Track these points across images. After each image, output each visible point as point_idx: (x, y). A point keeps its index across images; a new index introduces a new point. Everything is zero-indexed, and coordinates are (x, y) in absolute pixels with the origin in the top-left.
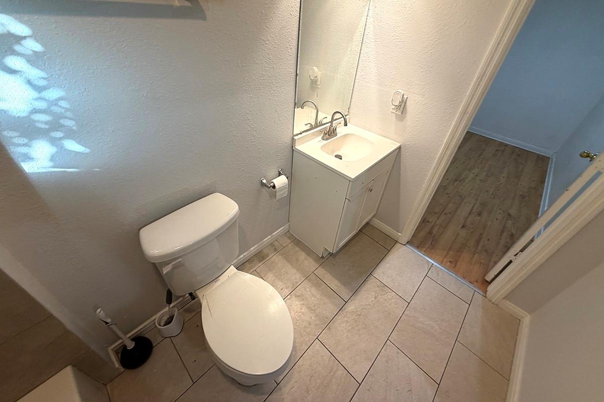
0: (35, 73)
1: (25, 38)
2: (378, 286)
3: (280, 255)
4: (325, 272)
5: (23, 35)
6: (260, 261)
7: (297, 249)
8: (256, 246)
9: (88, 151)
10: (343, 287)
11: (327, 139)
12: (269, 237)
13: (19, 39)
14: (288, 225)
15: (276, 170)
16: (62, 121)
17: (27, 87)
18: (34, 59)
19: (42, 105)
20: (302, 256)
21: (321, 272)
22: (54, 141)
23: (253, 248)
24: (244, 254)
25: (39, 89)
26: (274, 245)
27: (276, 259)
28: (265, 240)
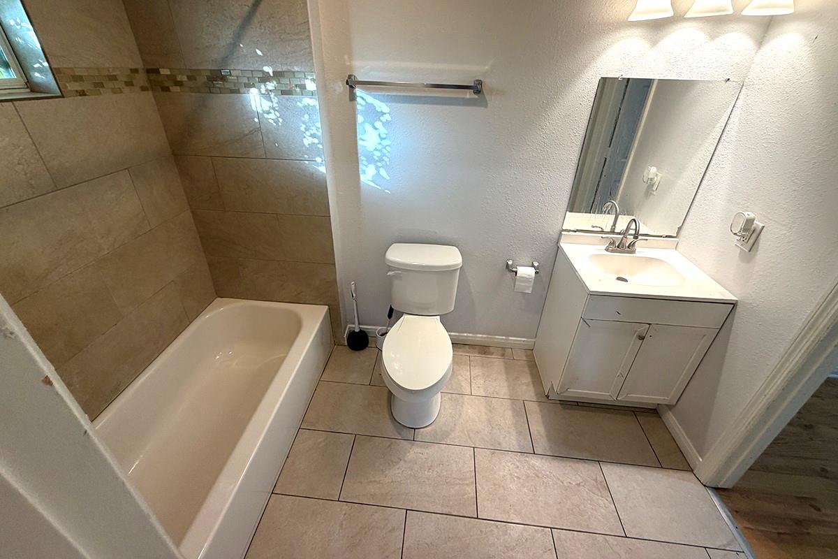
0: (383, 131)
1: (385, 114)
2: (596, 480)
3: (504, 361)
4: (538, 411)
5: (385, 112)
6: (479, 353)
7: (527, 369)
8: (484, 336)
9: (388, 178)
10: (545, 439)
11: (612, 251)
12: (504, 337)
13: (384, 114)
14: (533, 340)
15: (529, 260)
16: (384, 158)
17: (378, 137)
18: (385, 124)
19: (379, 147)
20: (526, 379)
21: (533, 407)
22: (377, 168)
23: (480, 335)
24: (469, 335)
25: (382, 139)
26: (505, 351)
27: (497, 362)
28: (497, 337)
